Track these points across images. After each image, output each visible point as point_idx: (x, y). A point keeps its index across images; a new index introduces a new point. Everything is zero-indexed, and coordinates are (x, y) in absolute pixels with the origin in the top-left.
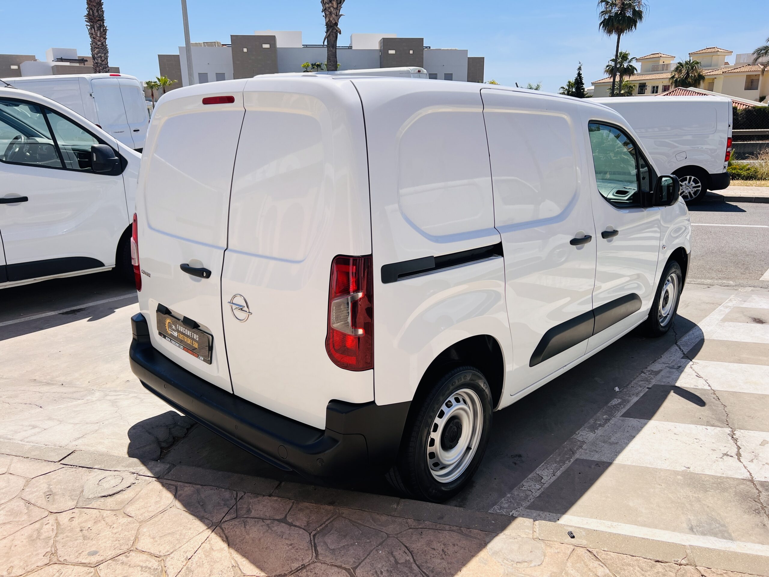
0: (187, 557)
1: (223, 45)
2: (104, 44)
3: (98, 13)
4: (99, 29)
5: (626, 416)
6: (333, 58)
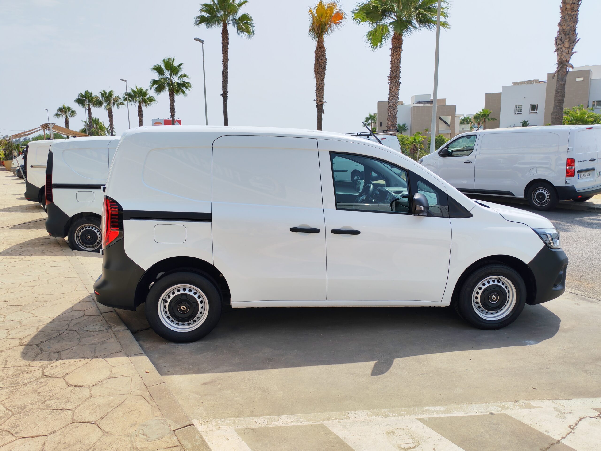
1: (541, 81)
2: (397, 93)
3: (396, 74)
4: (395, 84)
5: (421, 420)
6: (560, 90)
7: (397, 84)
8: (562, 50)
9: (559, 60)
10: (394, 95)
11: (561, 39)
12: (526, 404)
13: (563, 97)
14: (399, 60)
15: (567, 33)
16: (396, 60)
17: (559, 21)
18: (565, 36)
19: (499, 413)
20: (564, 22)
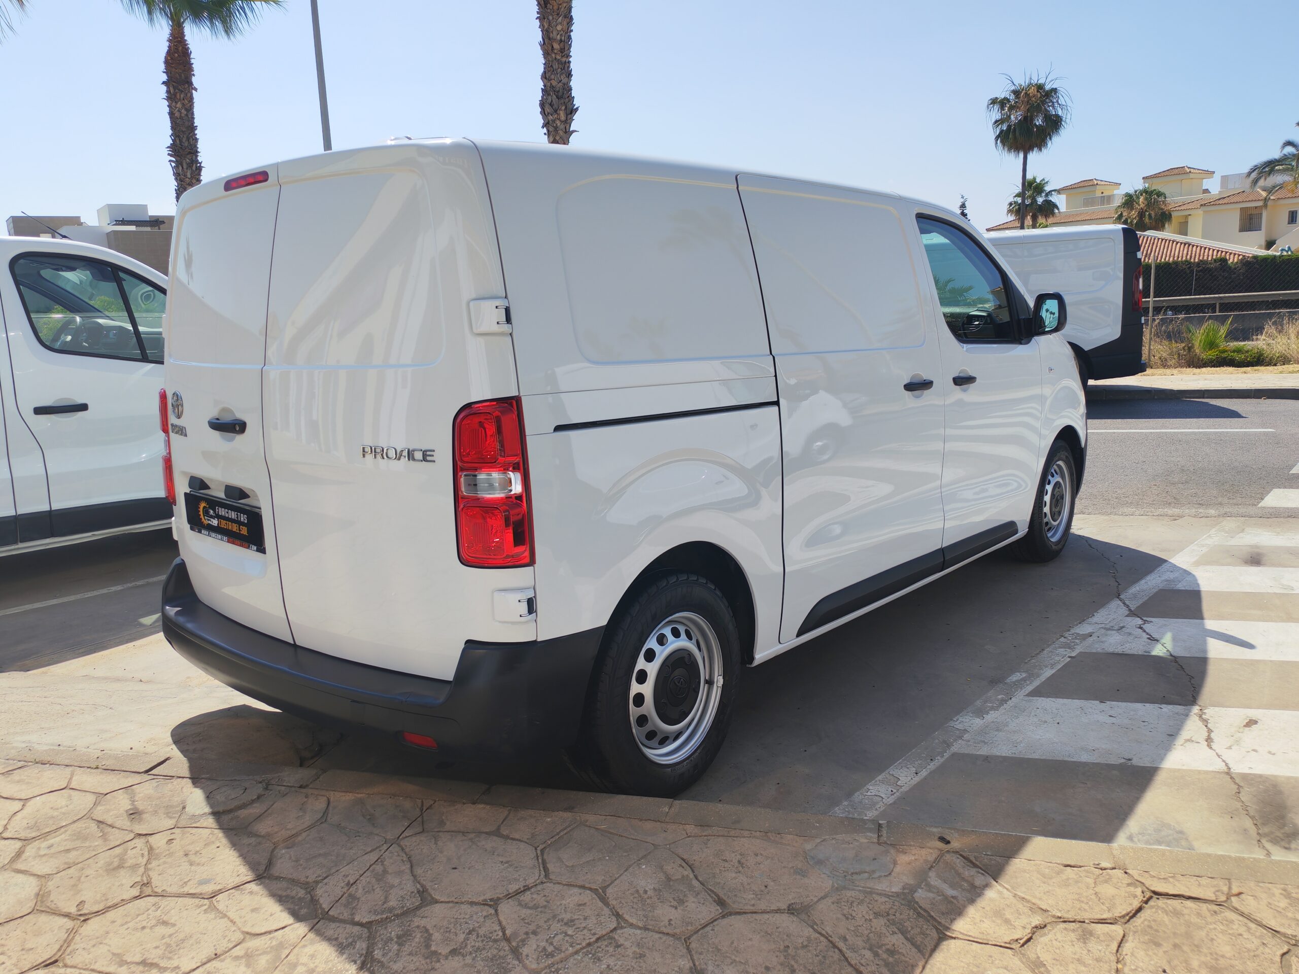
0: (349, 882)
5: (1035, 695)
8: (555, 125)
11: (550, 104)
12: (1074, 635)
14: (191, 112)
17: (542, 70)
18: (556, 99)
19: (1075, 653)
20: (552, 74)
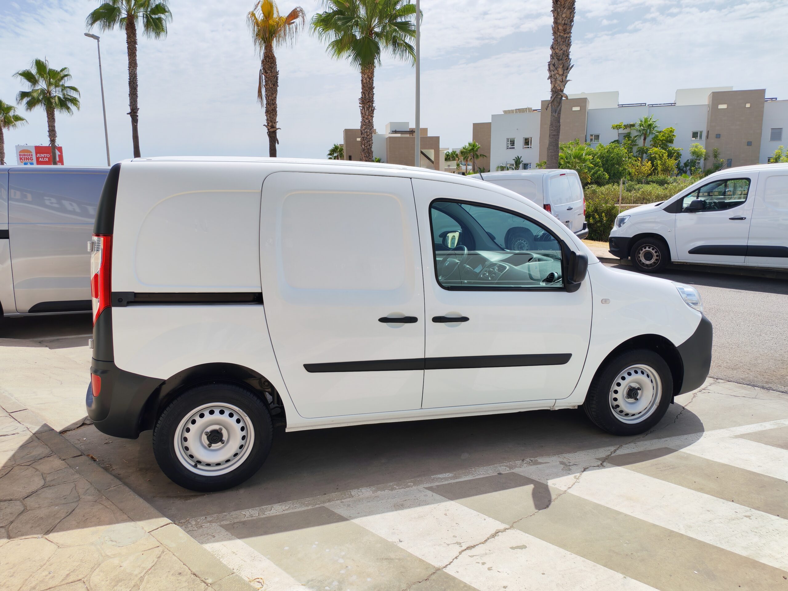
1: (534, 110)
2: (371, 121)
3: (369, 96)
4: (368, 109)
5: (430, 489)
6: (555, 123)
7: (370, 110)
8: (555, 77)
9: (553, 88)
10: (368, 123)
11: (554, 64)
12: (533, 461)
13: (558, 132)
14: (372, 79)
15: (560, 58)
16: (368, 80)
17: (552, 43)
18: (558, 61)
19: (508, 472)
20: (556, 45)
